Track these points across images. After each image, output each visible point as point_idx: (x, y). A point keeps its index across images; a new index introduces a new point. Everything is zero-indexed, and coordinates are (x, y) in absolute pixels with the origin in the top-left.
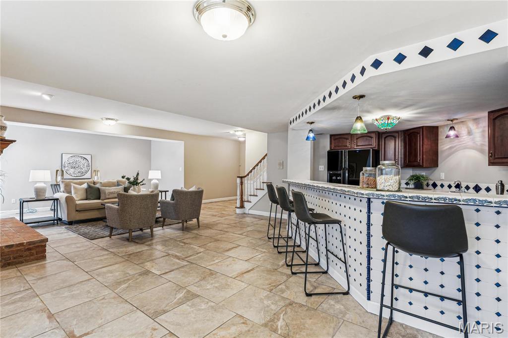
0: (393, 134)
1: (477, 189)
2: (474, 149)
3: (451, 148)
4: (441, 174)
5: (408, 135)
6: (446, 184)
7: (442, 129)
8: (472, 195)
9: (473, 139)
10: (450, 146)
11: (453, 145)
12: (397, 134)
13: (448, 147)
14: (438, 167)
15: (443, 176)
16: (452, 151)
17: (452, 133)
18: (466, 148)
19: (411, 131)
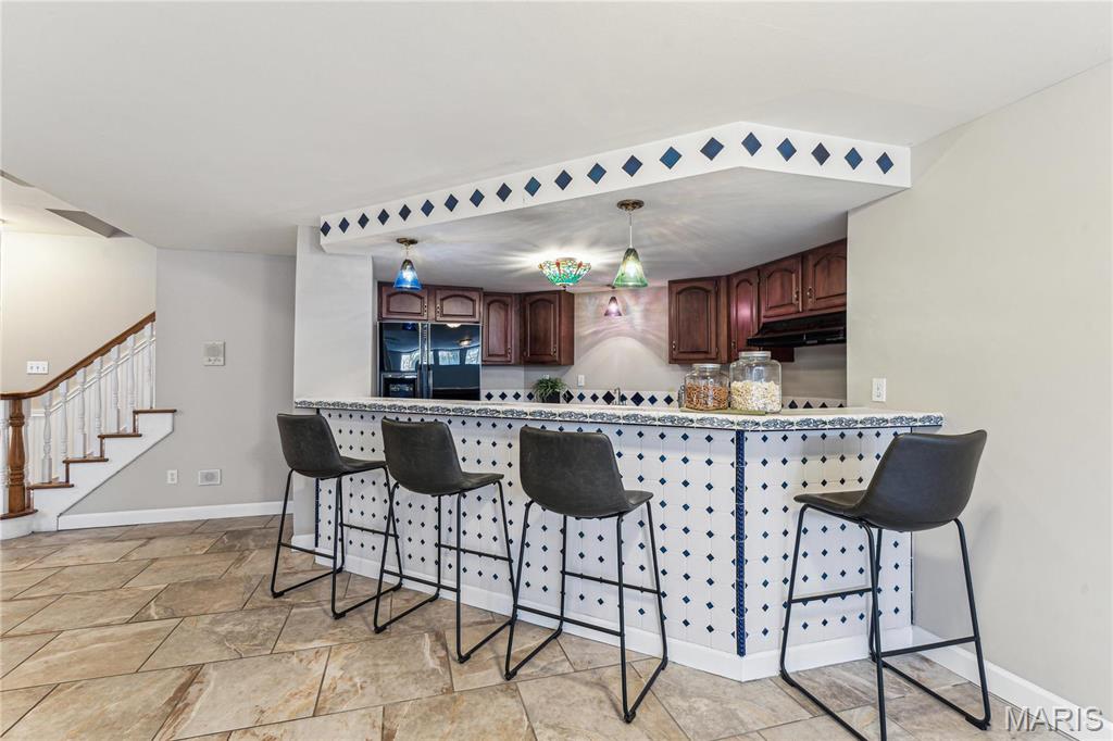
0: (505, 298)
1: (638, 399)
2: (630, 337)
3: (595, 333)
4: (577, 377)
5: (531, 305)
6: (588, 394)
7: (580, 300)
8: (629, 409)
9: (631, 322)
10: (594, 329)
11: (599, 328)
12: (509, 299)
13: (590, 331)
14: (573, 364)
15: (582, 379)
16: (598, 338)
17: (613, 307)
18: (619, 334)
19: (538, 297)
